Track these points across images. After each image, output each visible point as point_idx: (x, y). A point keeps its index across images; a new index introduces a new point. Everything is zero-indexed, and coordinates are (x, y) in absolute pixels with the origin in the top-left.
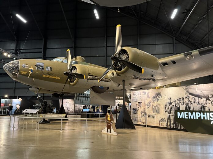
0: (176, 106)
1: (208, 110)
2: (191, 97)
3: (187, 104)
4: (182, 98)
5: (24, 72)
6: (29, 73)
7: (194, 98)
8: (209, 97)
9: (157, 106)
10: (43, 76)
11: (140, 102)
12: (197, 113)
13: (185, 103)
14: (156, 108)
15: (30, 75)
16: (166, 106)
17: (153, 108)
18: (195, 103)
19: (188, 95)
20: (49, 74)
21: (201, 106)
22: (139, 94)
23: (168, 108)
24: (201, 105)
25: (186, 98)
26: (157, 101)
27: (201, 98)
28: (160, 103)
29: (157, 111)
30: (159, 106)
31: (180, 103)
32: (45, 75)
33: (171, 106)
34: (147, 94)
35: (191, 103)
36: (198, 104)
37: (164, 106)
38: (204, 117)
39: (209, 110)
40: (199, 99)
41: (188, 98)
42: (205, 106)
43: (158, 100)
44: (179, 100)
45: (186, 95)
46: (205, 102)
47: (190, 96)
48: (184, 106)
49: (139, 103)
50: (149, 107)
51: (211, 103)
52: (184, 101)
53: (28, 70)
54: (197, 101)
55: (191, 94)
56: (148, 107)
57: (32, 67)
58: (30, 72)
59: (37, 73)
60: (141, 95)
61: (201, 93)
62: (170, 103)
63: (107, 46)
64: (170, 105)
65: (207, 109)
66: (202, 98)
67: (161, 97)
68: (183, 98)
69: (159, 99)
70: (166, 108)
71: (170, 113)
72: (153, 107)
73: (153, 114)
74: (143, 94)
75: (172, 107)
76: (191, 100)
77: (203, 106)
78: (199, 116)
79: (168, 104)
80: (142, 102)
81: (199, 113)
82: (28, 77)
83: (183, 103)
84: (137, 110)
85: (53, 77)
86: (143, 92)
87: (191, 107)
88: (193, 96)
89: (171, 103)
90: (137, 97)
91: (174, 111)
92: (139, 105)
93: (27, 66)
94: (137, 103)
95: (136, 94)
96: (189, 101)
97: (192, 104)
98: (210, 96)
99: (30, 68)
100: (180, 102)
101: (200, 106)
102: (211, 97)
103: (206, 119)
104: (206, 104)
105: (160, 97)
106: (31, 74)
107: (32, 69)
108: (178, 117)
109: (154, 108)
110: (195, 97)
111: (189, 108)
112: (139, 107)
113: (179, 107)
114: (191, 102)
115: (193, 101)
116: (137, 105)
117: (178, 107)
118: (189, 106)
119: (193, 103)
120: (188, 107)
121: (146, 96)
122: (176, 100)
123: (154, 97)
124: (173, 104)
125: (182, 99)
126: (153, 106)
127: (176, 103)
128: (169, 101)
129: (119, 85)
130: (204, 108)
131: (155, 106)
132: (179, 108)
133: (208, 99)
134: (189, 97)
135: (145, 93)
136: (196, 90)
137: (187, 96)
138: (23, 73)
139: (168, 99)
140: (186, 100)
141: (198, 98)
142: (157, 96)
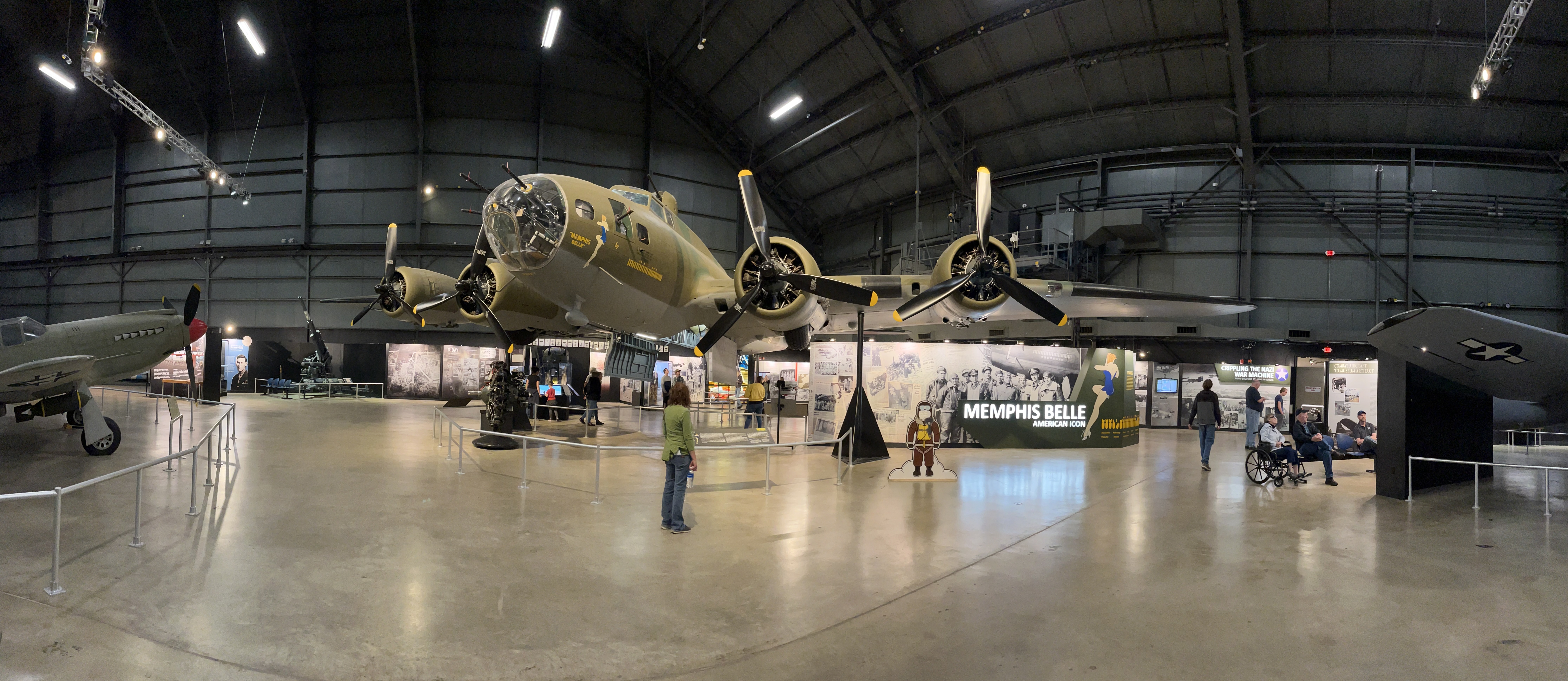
0: (958, 389)
1: (1026, 400)
2: (995, 369)
3: (985, 386)
4: (974, 371)
7: (1001, 372)
8: (1031, 373)
9: (903, 388)
12: (1009, 406)
13: (981, 384)
14: (902, 394)
16: (930, 389)
17: (891, 396)
18: (1001, 383)
19: (988, 364)
21: (1014, 390)
23: (935, 394)
24: (1014, 388)
25: (984, 372)
27: (1016, 375)
29: (904, 402)
30: (909, 389)
31: (967, 383)
33: (944, 389)
35: (994, 383)
36: (1009, 385)
37: (926, 390)
38: (1021, 415)
39: (1029, 398)
40: (1012, 375)
41: (988, 372)
42: (1022, 390)
43: (908, 372)
44: (967, 375)
45: (983, 366)
46: (1021, 382)
47: (993, 367)
48: (979, 389)
49: (842, 378)
50: (875, 393)
51: (1032, 386)
52: (979, 380)
54: (1006, 381)
55: (995, 364)
56: (875, 390)
61: (1017, 363)
62: (944, 382)
64: (941, 387)
65: (1024, 398)
66: (1018, 374)
67: (919, 365)
68: (977, 372)
70: (931, 395)
71: (942, 407)
72: (892, 392)
73: (889, 411)
75: (947, 392)
76: (993, 377)
77: (1018, 391)
78: (1012, 412)
79: (938, 385)
80: (852, 378)
81: (1012, 406)
83: (976, 382)
84: (834, 401)
87: (993, 393)
88: (1000, 369)
89: (946, 382)
91: (950, 402)
92: (840, 385)
94: (836, 379)
96: (990, 378)
97: (995, 385)
98: (1033, 371)
100: (969, 381)
101: (1011, 391)
102: (1035, 374)
103: (1024, 417)
104: (1025, 386)
105: (916, 365)
108: (966, 417)
109: (894, 394)
110: (1004, 371)
111: (989, 394)
112: (843, 391)
113: (964, 391)
114: (993, 381)
115: (998, 379)
116: (832, 385)
117: (962, 393)
118: (988, 391)
119: (998, 384)
120: (985, 393)
122: (960, 376)
123: (897, 365)
124: (949, 385)
125: (973, 374)
126: (892, 389)
127: (959, 381)
128: (940, 377)
130: (1019, 395)
131: (899, 388)
132: (964, 396)
133: (1028, 377)
134: (990, 370)
136: (1008, 357)
137: (987, 368)
139: (939, 372)
140: (983, 377)
141: (1009, 373)
142: (907, 362)
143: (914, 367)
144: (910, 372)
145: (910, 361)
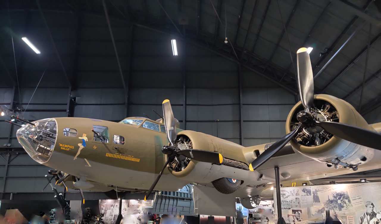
5: (66, 146)
6: (79, 147)
10: (108, 155)
11: (298, 211)
15: (79, 153)
16: (362, 219)
20: (118, 150)
22: (295, 195)
26: (340, 210)
28: (346, 213)
30: (344, 220)
32: (111, 152)
34: (313, 193)
37: (358, 220)
43: (341, 207)
49: (294, 211)
53: (75, 142)
57: (84, 135)
58: (81, 146)
59: (95, 148)
60: (298, 197)
62: (373, 214)
63: (186, 105)
64: (371, 219)
69: (345, 205)
74: (304, 194)
79: (369, 217)
80: (301, 211)
82: (76, 158)
85: (127, 158)
86: (304, 191)
89: (376, 214)
90: (289, 199)
92: (294, 216)
93: (75, 131)
94: (291, 212)
95: (287, 194)
99: (80, 138)
106: (81, 151)
107: (85, 139)
112: (296, 220)
116: (288, 216)
121: (310, 198)
123: (332, 202)
128: (369, 210)
129: (261, 176)
135: (309, 192)
138: (64, 149)
139: (366, 206)
142: (339, 199)
143: (345, 203)
144: (343, 207)
145: (342, 198)
